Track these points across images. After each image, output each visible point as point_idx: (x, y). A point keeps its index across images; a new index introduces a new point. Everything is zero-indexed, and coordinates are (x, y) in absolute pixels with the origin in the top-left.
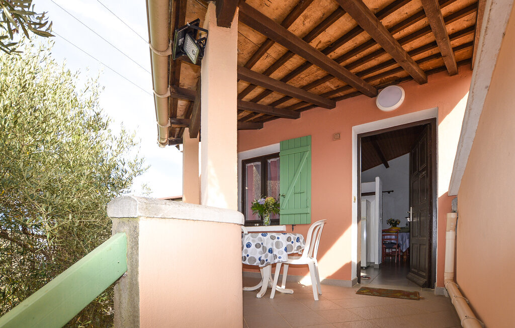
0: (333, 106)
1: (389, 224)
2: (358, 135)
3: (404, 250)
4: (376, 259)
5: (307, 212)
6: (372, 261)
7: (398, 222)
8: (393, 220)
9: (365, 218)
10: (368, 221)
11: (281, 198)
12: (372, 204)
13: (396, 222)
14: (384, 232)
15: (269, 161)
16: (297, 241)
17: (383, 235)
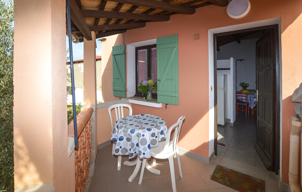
0: (194, 12)
1: (241, 86)
2: (214, 34)
3: (252, 108)
4: (231, 117)
5: (175, 96)
6: (229, 118)
7: (247, 86)
8: (244, 83)
9: (223, 88)
10: (225, 89)
11: (158, 83)
12: (228, 76)
13: (246, 85)
14: (237, 93)
15: (153, 49)
16: (161, 134)
17: (236, 96)
